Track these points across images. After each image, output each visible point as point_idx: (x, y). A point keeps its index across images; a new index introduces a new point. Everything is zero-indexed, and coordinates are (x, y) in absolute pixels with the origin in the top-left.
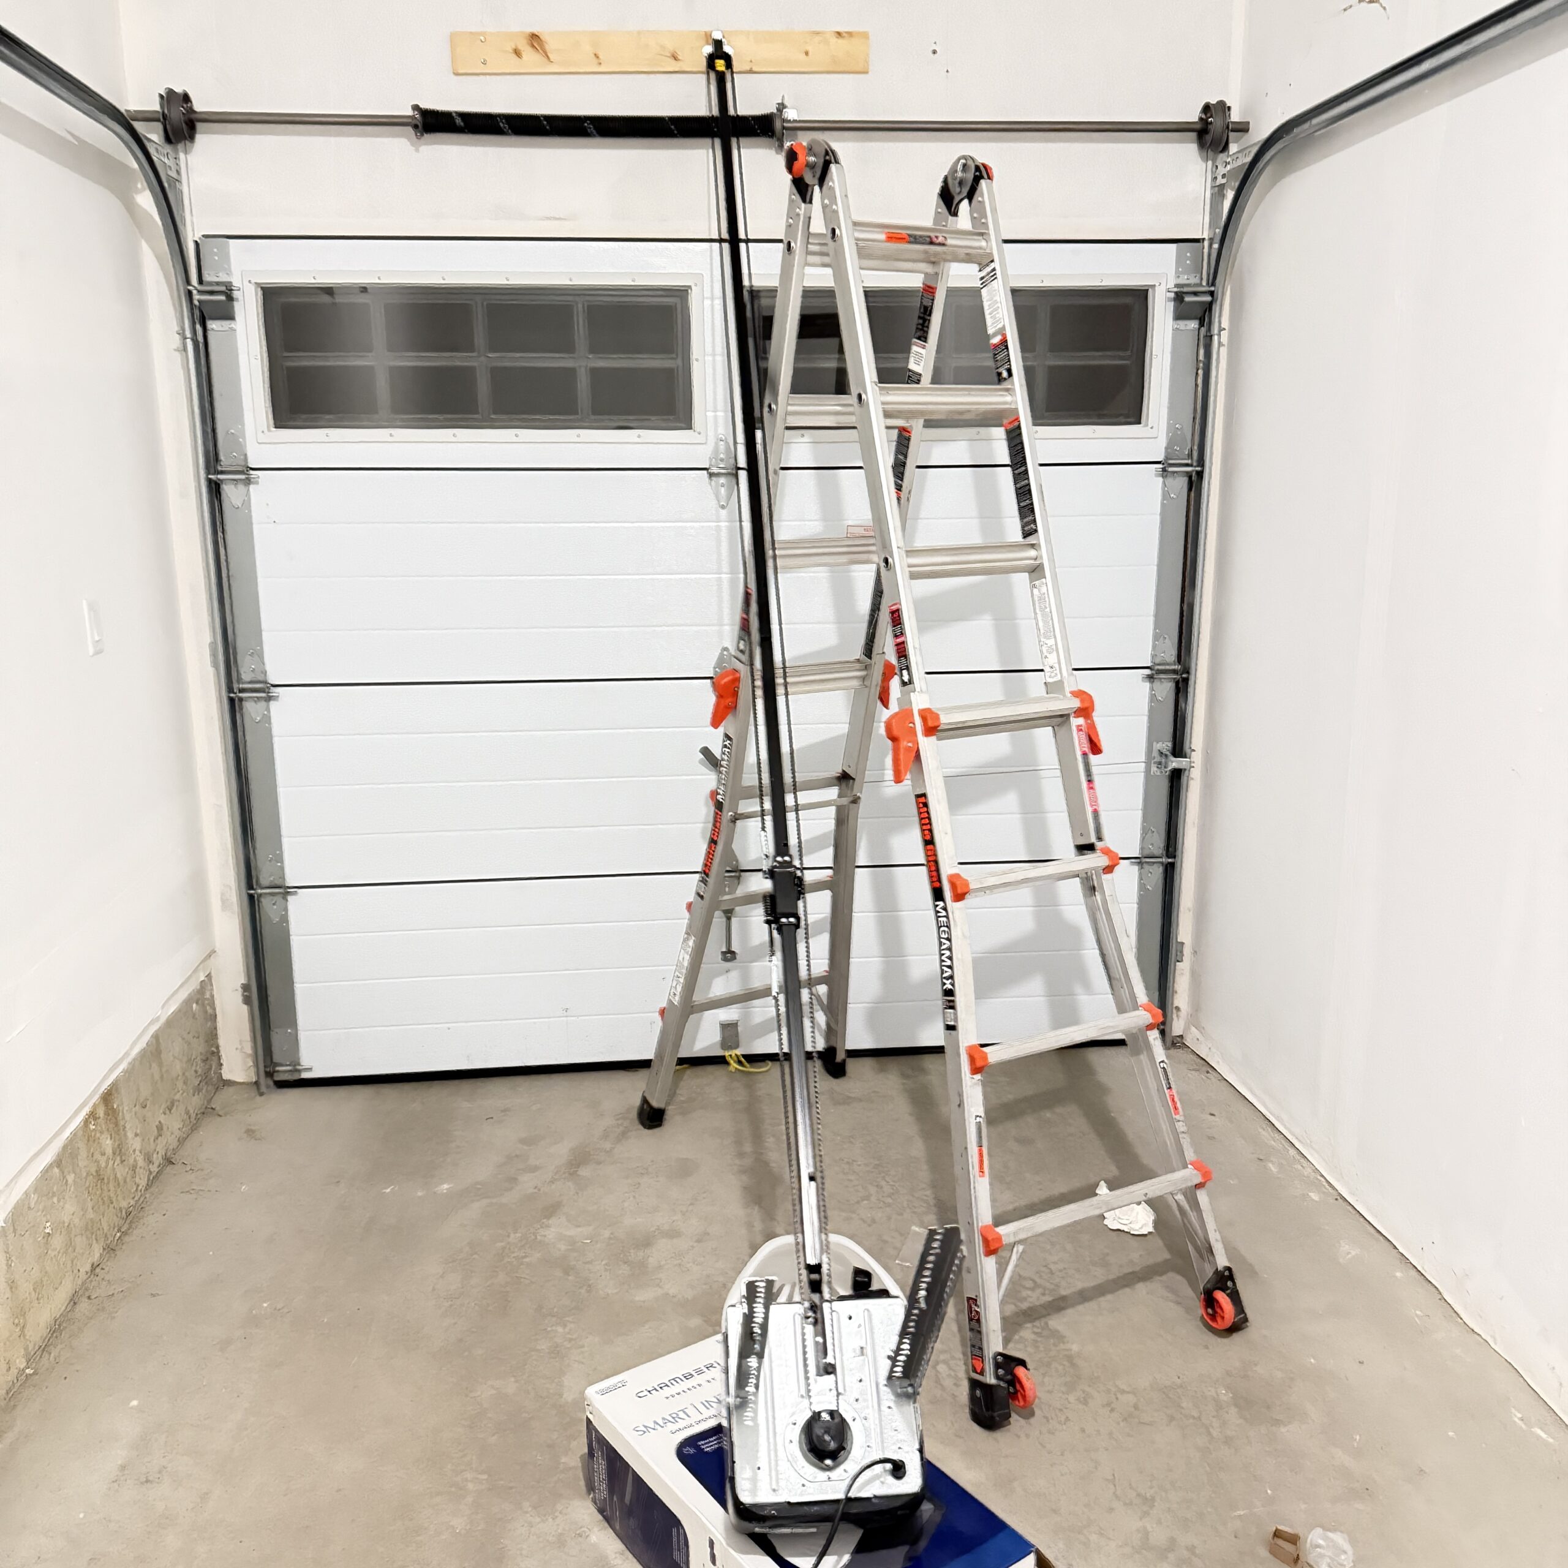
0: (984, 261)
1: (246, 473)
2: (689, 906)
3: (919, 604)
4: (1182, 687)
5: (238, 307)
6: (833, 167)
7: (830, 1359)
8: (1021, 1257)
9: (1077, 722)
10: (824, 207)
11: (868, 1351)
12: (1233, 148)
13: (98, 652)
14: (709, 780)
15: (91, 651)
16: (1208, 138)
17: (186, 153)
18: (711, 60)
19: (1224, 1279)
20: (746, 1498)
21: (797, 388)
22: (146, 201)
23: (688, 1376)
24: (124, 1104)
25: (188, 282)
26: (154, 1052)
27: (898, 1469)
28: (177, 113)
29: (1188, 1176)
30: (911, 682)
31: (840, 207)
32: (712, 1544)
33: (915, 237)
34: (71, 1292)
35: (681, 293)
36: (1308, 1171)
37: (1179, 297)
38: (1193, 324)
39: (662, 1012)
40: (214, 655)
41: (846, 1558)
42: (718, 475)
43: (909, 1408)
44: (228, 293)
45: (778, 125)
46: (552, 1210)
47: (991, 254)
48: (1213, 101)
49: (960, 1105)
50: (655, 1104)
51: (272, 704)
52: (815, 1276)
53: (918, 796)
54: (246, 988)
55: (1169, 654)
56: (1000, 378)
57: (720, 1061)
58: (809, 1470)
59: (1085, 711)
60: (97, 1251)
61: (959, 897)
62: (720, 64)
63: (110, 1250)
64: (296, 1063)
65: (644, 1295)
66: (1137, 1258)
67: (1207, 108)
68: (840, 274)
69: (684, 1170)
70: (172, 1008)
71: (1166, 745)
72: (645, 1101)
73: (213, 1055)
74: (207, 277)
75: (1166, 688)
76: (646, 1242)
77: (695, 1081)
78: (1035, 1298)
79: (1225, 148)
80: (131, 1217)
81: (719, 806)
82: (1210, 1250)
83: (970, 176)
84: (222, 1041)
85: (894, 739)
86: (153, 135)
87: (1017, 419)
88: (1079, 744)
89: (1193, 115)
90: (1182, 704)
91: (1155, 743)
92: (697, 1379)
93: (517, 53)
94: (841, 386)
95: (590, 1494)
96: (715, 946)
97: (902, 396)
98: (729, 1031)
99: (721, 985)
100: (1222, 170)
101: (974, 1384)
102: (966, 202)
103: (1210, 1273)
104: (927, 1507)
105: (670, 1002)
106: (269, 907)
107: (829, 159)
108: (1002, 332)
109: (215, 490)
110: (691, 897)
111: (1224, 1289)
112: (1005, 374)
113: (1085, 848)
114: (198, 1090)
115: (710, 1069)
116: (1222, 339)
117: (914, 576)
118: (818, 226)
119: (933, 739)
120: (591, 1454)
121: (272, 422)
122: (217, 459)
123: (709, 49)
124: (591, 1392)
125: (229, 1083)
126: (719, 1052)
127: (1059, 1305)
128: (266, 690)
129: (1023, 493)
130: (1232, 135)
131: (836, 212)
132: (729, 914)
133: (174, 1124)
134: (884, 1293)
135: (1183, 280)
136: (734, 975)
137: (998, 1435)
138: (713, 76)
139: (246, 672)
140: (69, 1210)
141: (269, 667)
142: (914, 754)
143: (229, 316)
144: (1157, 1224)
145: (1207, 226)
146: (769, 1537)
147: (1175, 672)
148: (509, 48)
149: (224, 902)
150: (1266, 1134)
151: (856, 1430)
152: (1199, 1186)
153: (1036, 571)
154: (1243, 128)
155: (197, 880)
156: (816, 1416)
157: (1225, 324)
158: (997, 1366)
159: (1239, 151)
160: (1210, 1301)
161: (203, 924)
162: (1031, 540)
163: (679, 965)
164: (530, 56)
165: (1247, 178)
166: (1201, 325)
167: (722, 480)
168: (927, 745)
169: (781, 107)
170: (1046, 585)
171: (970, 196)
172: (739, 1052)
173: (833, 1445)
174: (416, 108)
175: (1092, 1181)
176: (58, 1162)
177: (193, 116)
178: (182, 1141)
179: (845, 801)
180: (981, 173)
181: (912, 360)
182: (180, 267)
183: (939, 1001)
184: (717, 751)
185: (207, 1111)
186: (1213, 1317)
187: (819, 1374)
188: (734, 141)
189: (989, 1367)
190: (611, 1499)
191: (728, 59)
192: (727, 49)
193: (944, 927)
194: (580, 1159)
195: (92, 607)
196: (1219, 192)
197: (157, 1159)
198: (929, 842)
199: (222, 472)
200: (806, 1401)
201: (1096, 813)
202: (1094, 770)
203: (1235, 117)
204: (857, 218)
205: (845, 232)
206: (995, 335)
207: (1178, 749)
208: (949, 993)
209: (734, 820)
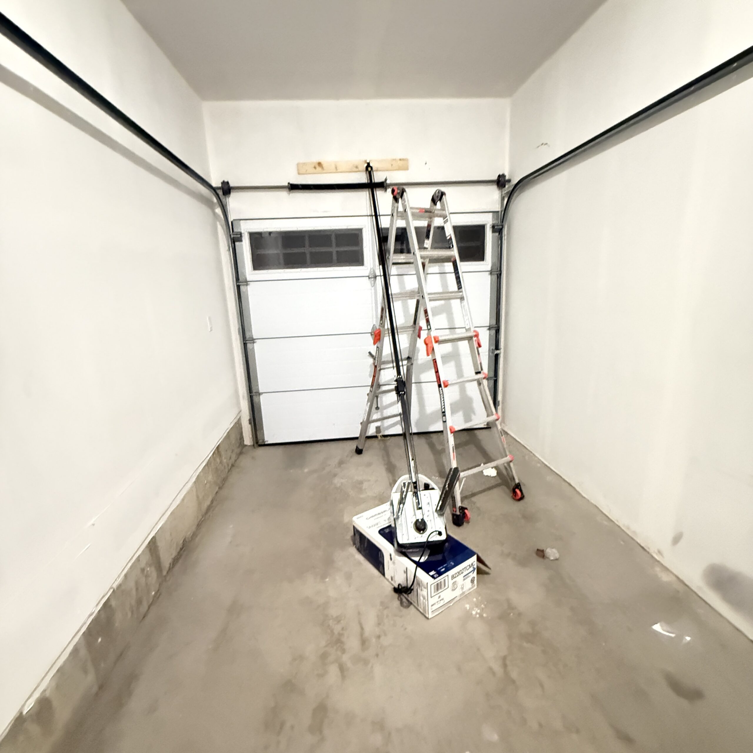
0: (445, 217)
1: (246, 283)
2: (368, 394)
3: (433, 309)
4: (498, 331)
5: (243, 239)
6: (405, 193)
7: (420, 506)
8: (465, 481)
9: (474, 339)
10: (403, 204)
11: (430, 503)
12: (507, 186)
13: (211, 330)
14: (371, 360)
15: (209, 330)
16: (500, 183)
17: (228, 198)
18: (367, 168)
19: (518, 486)
20: (401, 542)
21: (396, 252)
22: (218, 211)
23: (379, 514)
24: (221, 449)
25: (230, 232)
26: (228, 436)
27: (440, 534)
28: (226, 187)
29: (508, 458)
30: (430, 328)
31: (406, 203)
32: (391, 555)
33: (427, 211)
34: (211, 499)
35: (360, 230)
36: (536, 459)
37: (493, 227)
38: (497, 234)
39: (361, 423)
40: (239, 332)
41: (427, 557)
42: (371, 278)
43: (442, 518)
44: (241, 234)
45: (385, 185)
46: (335, 475)
47: (446, 215)
48: (501, 174)
49: (448, 442)
50: (360, 448)
51: (255, 344)
52: (415, 485)
53: (434, 360)
54: (250, 420)
55: (494, 322)
56: (450, 248)
57: (376, 437)
58: (416, 534)
59: (477, 336)
60: (217, 488)
61: (446, 386)
62: (369, 169)
63: (220, 488)
64: (264, 440)
65: (362, 496)
66: (493, 483)
67: (499, 176)
68: (408, 223)
69: (369, 465)
70: (232, 425)
71: (494, 347)
72: (357, 447)
73: (242, 438)
74: (235, 230)
75: (493, 332)
76: (361, 483)
77: (370, 442)
78: (467, 493)
79: (505, 186)
80: (225, 480)
81: (376, 367)
82: (514, 479)
83: (440, 194)
84: (244, 435)
85: (426, 344)
86: (220, 193)
87: (455, 258)
88: (476, 345)
89: (495, 178)
90: (498, 336)
91: (491, 347)
92: (381, 515)
93: (315, 168)
94: (409, 252)
95: (354, 546)
96: (374, 406)
97: (425, 253)
98: (378, 429)
99: (375, 417)
100: (503, 193)
101: (453, 515)
102: (439, 202)
103: (514, 485)
104: (447, 544)
105: (363, 421)
106: (255, 399)
107: (403, 191)
108: (450, 235)
109: (238, 287)
110: (368, 392)
111: (518, 488)
112: (451, 246)
113: (477, 373)
114: (239, 447)
115: (373, 439)
116: (505, 238)
117: (430, 300)
118: (401, 209)
119: (437, 344)
120: (355, 534)
121: (253, 269)
122: (239, 280)
123: (366, 165)
124: (355, 519)
125: (246, 446)
126: (375, 434)
127: (473, 495)
128: (253, 340)
129: (458, 278)
130: (506, 183)
131: (406, 205)
132: (377, 397)
133: (234, 457)
134: (433, 489)
135: (494, 222)
136: (379, 414)
137: (461, 528)
138: (368, 172)
139: (248, 335)
140: (210, 478)
141: (253, 334)
142: (432, 348)
143: (241, 241)
144: (497, 473)
145: (500, 208)
146: (406, 553)
147: (495, 327)
148: (313, 166)
149: (243, 397)
150: (524, 450)
151: (428, 523)
152: (511, 461)
153: (462, 299)
154: (509, 181)
155: (236, 391)
156: (417, 520)
157: (506, 233)
158: (460, 510)
159: (508, 188)
160: (514, 492)
161: (238, 403)
162: (460, 290)
163: (366, 410)
164: (319, 169)
165: (511, 195)
166: (499, 234)
167: (372, 279)
168: (436, 346)
169: (386, 180)
170: (465, 302)
171: (440, 200)
172: (381, 434)
173: (423, 527)
174: (289, 183)
175: (480, 463)
176: (207, 465)
177: (230, 188)
178: (236, 461)
179: (409, 364)
180: (443, 194)
181: (425, 244)
182: (228, 227)
183: (441, 415)
184: (374, 353)
185: (241, 453)
186: (515, 496)
187: (417, 509)
188: (374, 190)
189: (458, 510)
190: (361, 547)
191: (372, 168)
192: (371, 165)
193: (442, 395)
194: (341, 463)
195: (210, 318)
196: (503, 199)
197: (230, 465)
198: (437, 372)
199: (240, 282)
200: (415, 516)
201: (481, 364)
202: (480, 352)
203: (507, 178)
204: (411, 206)
205: (408, 210)
206: (448, 236)
207: (497, 347)
208: (444, 412)
209: (380, 370)
